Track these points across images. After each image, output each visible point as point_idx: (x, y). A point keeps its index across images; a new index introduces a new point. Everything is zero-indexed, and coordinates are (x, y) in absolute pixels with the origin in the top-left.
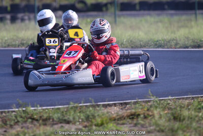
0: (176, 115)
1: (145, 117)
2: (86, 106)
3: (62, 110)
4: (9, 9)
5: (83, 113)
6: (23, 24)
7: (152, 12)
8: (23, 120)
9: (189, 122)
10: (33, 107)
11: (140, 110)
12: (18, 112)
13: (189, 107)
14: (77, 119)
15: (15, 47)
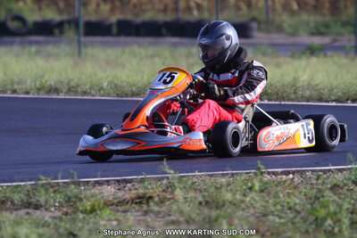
1: (162, 201)
2: (65, 183)
5: (60, 192)
14: (51, 202)
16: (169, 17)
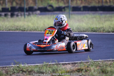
0: (103, 70)
1: (86, 71)
2: (53, 64)
3: (39, 66)
4: (10, 9)
5: (51, 68)
6: (17, 18)
7: (90, 12)
8: (17, 72)
9: (110, 74)
10: (23, 64)
11: (83, 67)
12: (15, 67)
13: (111, 66)
14: (48, 71)
15: (13, 31)
16: (100, 5)
